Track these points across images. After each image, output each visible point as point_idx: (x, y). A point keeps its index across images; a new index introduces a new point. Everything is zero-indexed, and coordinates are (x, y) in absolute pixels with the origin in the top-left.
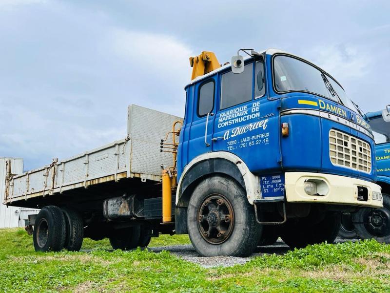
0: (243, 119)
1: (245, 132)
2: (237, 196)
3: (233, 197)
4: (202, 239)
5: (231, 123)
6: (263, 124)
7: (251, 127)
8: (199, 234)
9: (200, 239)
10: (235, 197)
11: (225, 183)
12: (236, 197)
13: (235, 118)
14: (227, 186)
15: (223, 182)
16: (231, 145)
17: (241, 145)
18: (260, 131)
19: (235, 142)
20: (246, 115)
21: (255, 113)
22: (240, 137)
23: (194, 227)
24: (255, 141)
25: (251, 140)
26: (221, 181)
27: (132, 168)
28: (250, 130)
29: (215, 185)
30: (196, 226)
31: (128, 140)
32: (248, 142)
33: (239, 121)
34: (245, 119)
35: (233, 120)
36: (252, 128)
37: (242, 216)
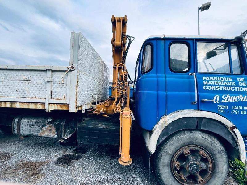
0: (231, 89)
1: (236, 100)
2: (221, 151)
3: (216, 152)
4: (176, 182)
5: (219, 89)
8: (172, 177)
9: (174, 181)
10: (219, 152)
11: (209, 139)
13: (222, 86)
14: (211, 142)
15: (207, 138)
16: (222, 109)
17: (233, 112)
19: (226, 107)
20: (233, 86)
21: (243, 87)
22: (230, 104)
23: (167, 171)
25: (243, 110)
26: (204, 137)
27: (78, 101)
28: (242, 101)
29: (197, 139)
30: (170, 170)
31: (71, 70)
32: (240, 111)
33: (228, 90)
34: (233, 89)
35: (221, 87)
36: (243, 99)
37: (224, 168)
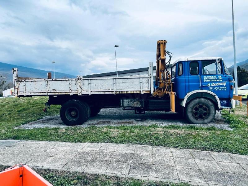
0: (215, 81)
3: (210, 106)
5: (210, 81)
6: (224, 84)
7: (219, 84)
8: (193, 117)
11: (207, 101)
12: (211, 106)
13: (212, 80)
16: (211, 89)
17: (215, 89)
18: (223, 86)
20: (216, 79)
21: (220, 79)
22: (214, 87)
23: (190, 114)
24: (221, 89)
25: (220, 89)
29: (202, 101)
32: (218, 89)
